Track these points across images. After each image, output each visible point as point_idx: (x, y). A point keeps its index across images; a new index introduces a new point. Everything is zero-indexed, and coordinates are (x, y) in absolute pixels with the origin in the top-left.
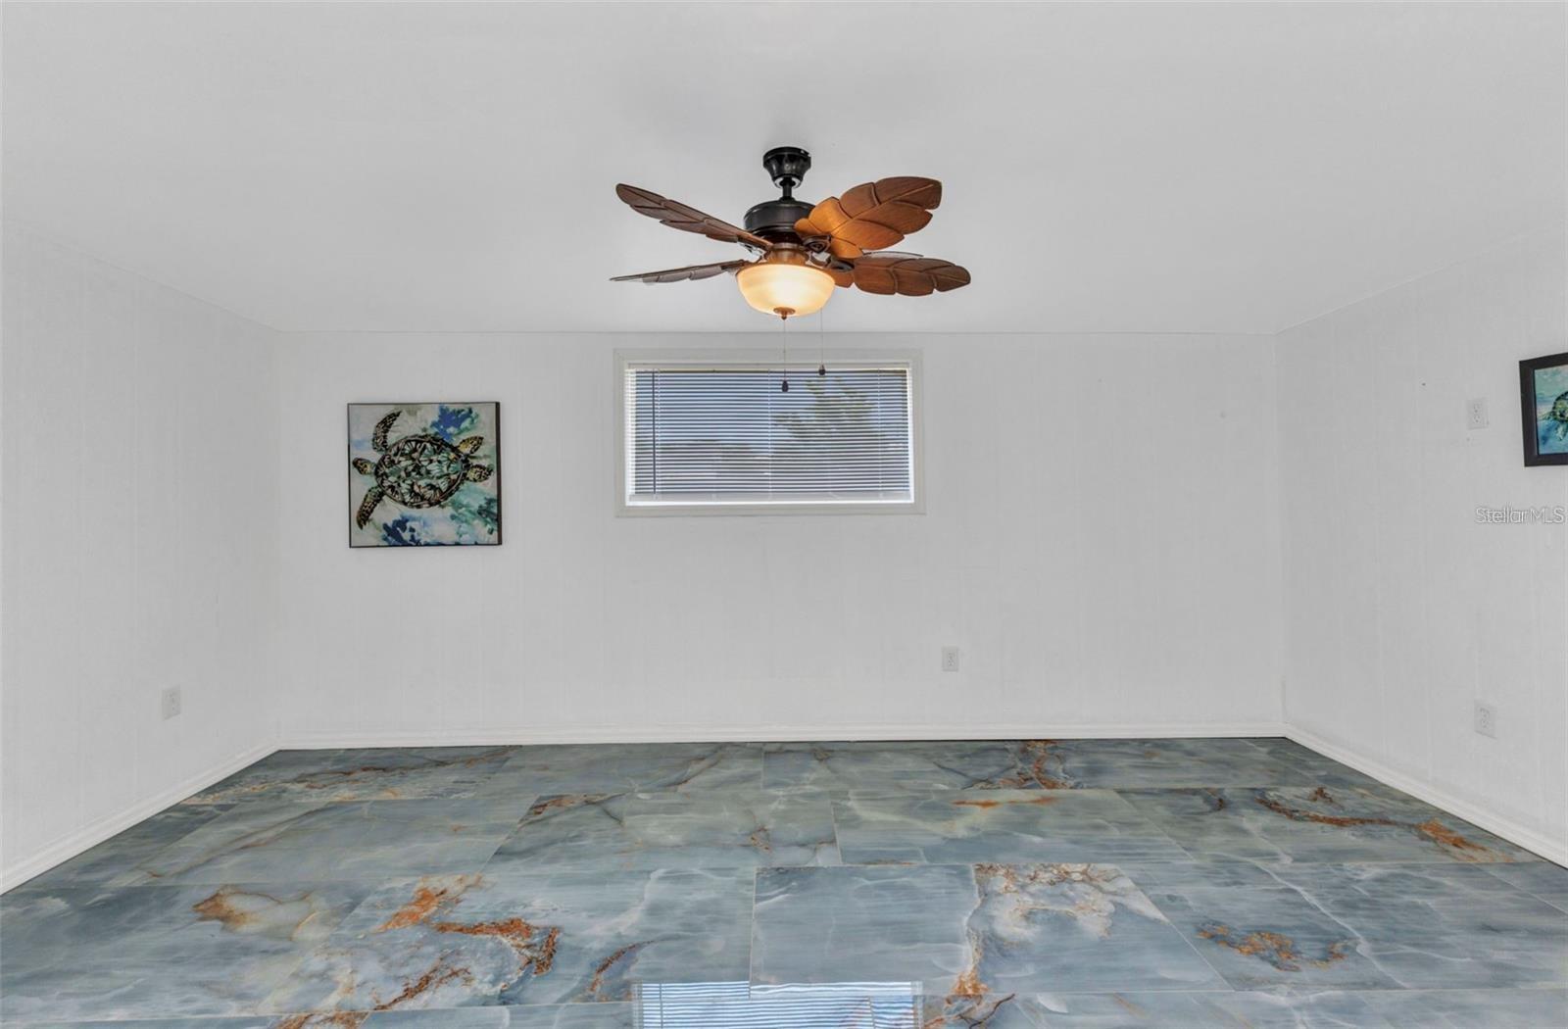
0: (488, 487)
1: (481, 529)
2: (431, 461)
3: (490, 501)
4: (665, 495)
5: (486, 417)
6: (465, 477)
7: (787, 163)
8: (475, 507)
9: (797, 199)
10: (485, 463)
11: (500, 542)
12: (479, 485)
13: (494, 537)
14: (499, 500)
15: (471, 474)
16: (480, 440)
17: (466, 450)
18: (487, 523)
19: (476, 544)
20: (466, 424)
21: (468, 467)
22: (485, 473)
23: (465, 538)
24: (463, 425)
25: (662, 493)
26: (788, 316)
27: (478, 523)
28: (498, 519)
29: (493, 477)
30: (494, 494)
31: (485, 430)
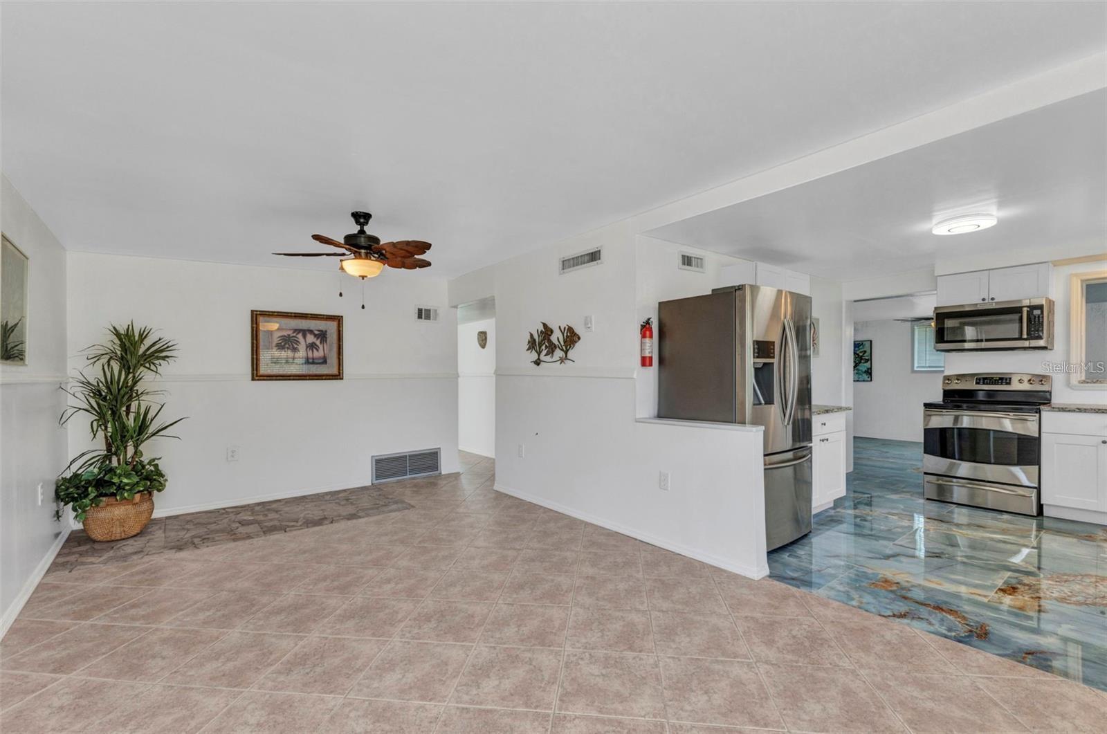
0: (868, 365)
1: (865, 377)
3: (868, 369)
5: (868, 344)
6: (860, 362)
8: (864, 370)
10: (867, 358)
11: (871, 380)
12: (865, 364)
13: (869, 379)
14: (871, 368)
16: (865, 352)
17: (861, 354)
20: (861, 347)
22: (867, 361)
27: (864, 375)
28: (871, 374)
29: (869, 362)
30: (869, 367)
31: (867, 348)
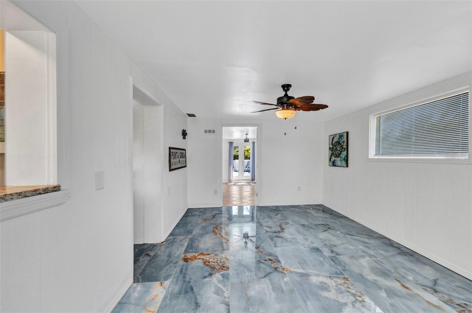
2: (338, 147)
4: (383, 155)
7: (286, 87)
9: (289, 95)
15: (343, 150)
16: (344, 142)
17: (342, 144)
18: (345, 162)
19: (343, 167)
21: (342, 148)
23: (342, 165)
24: (342, 138)
25: (382, 154)
26: (286, 119)
